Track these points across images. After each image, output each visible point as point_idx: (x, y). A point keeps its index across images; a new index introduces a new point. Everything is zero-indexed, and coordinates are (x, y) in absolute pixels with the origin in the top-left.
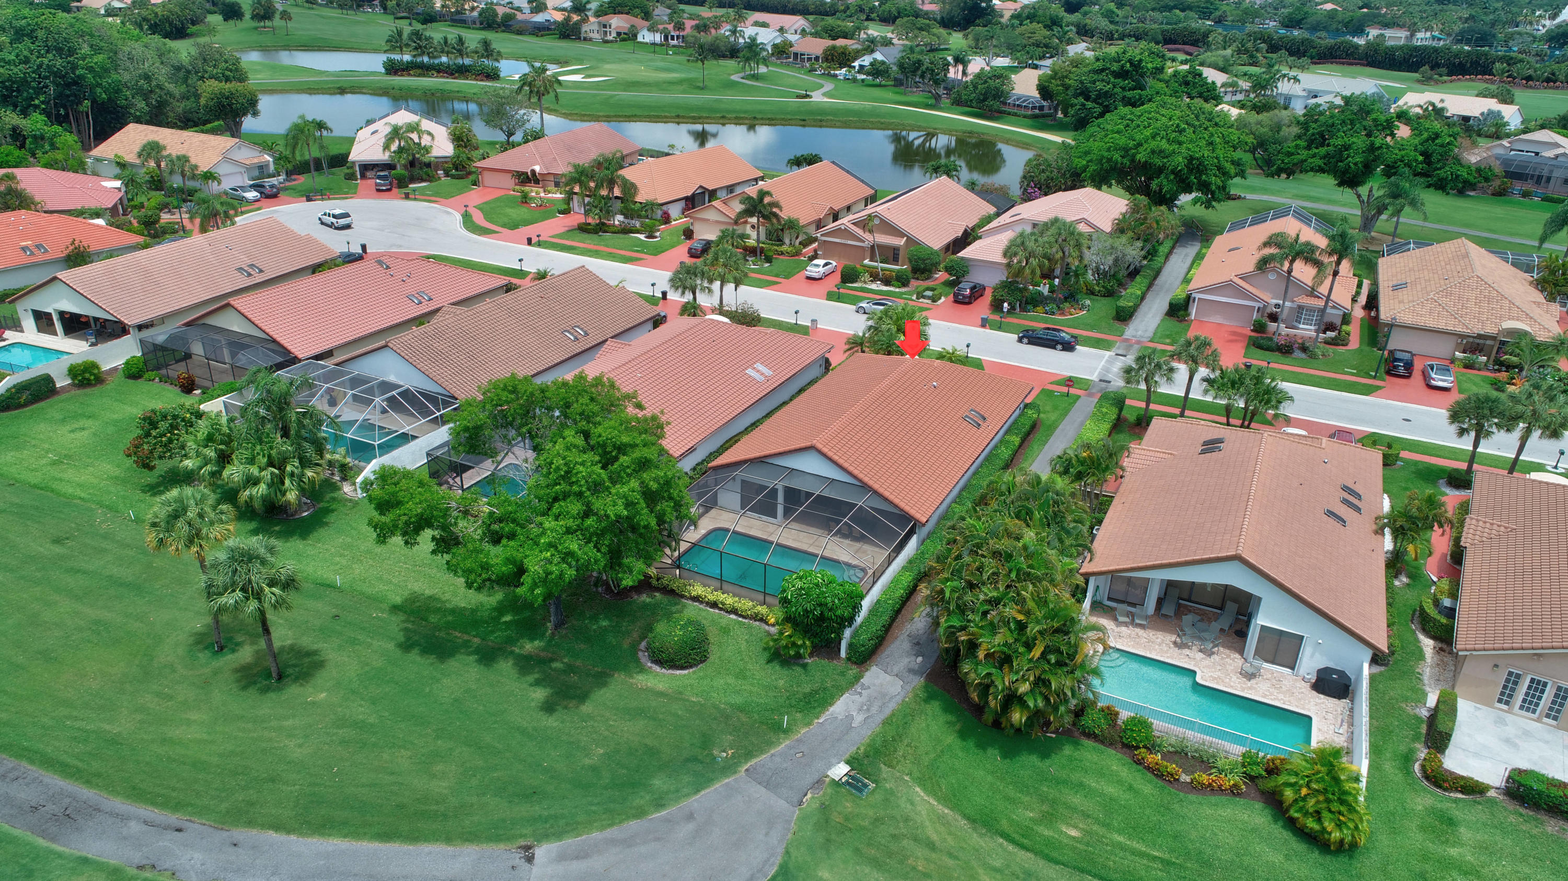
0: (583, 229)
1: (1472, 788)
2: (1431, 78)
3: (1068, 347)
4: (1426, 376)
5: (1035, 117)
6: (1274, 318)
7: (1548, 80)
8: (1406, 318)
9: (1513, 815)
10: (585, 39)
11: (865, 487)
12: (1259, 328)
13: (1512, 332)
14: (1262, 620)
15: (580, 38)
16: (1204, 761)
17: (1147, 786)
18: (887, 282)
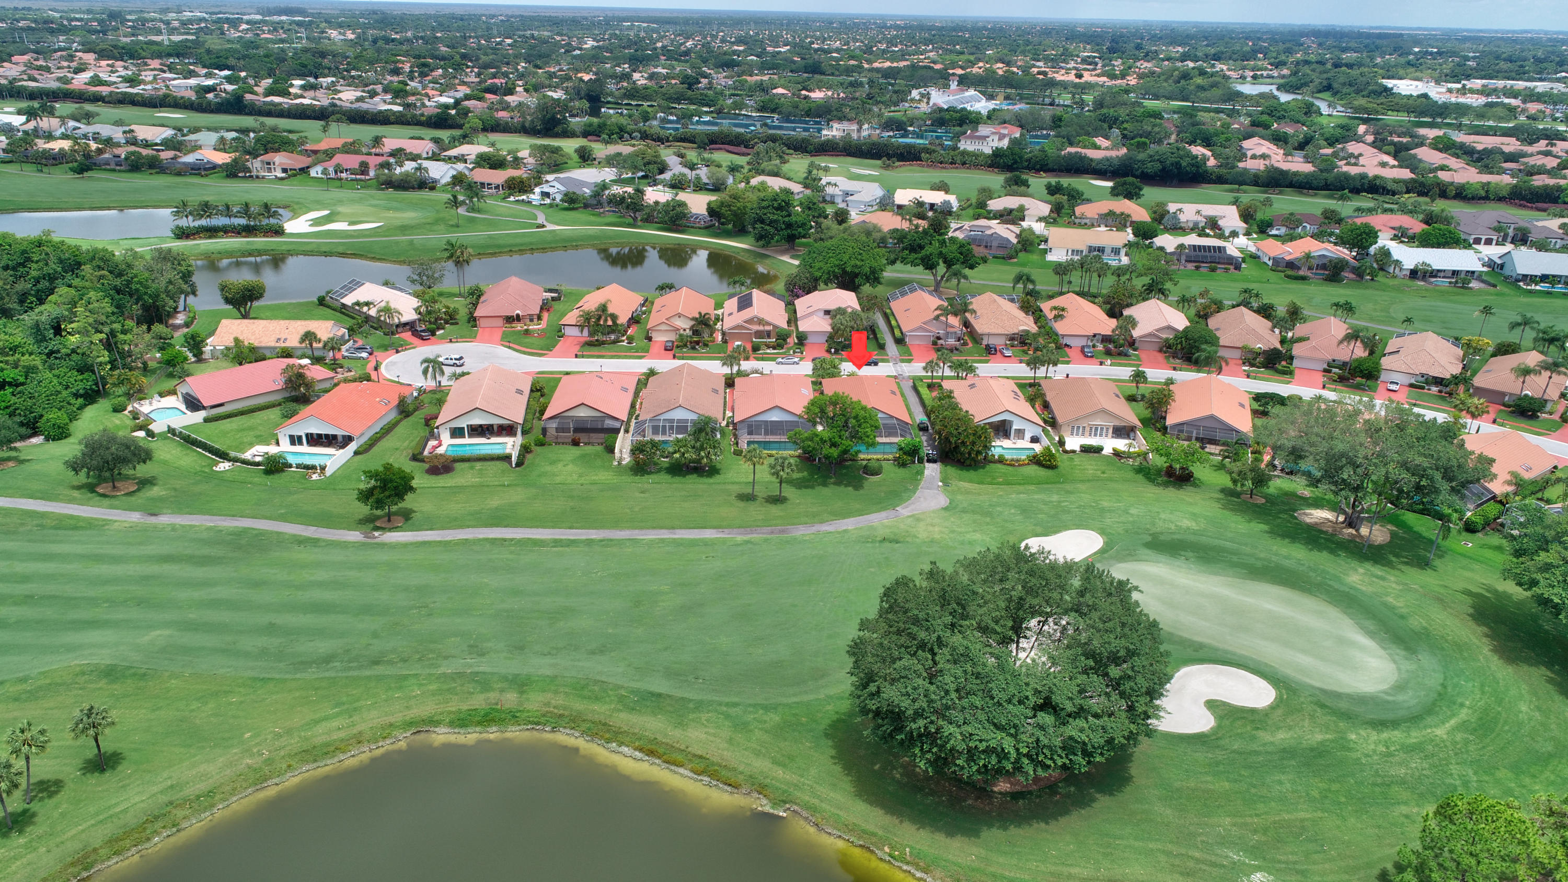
0: (590, 344)
1: (1074, 452)
2: (888, 166)
3: (876, 364)
4: (1002, 353)
5: (706, 228)
6: (939, 338)
7: (951, 163)
8: (986, 331)
9: (1083, 454)
10: (257, 177)
11: (892, 417)
12: (935, 343)
13: (1024, 331)
14: (1015, 427)
15: (251, 177)
16: (1018, 461)
17: (1010, 468)
18: (774, 348)
